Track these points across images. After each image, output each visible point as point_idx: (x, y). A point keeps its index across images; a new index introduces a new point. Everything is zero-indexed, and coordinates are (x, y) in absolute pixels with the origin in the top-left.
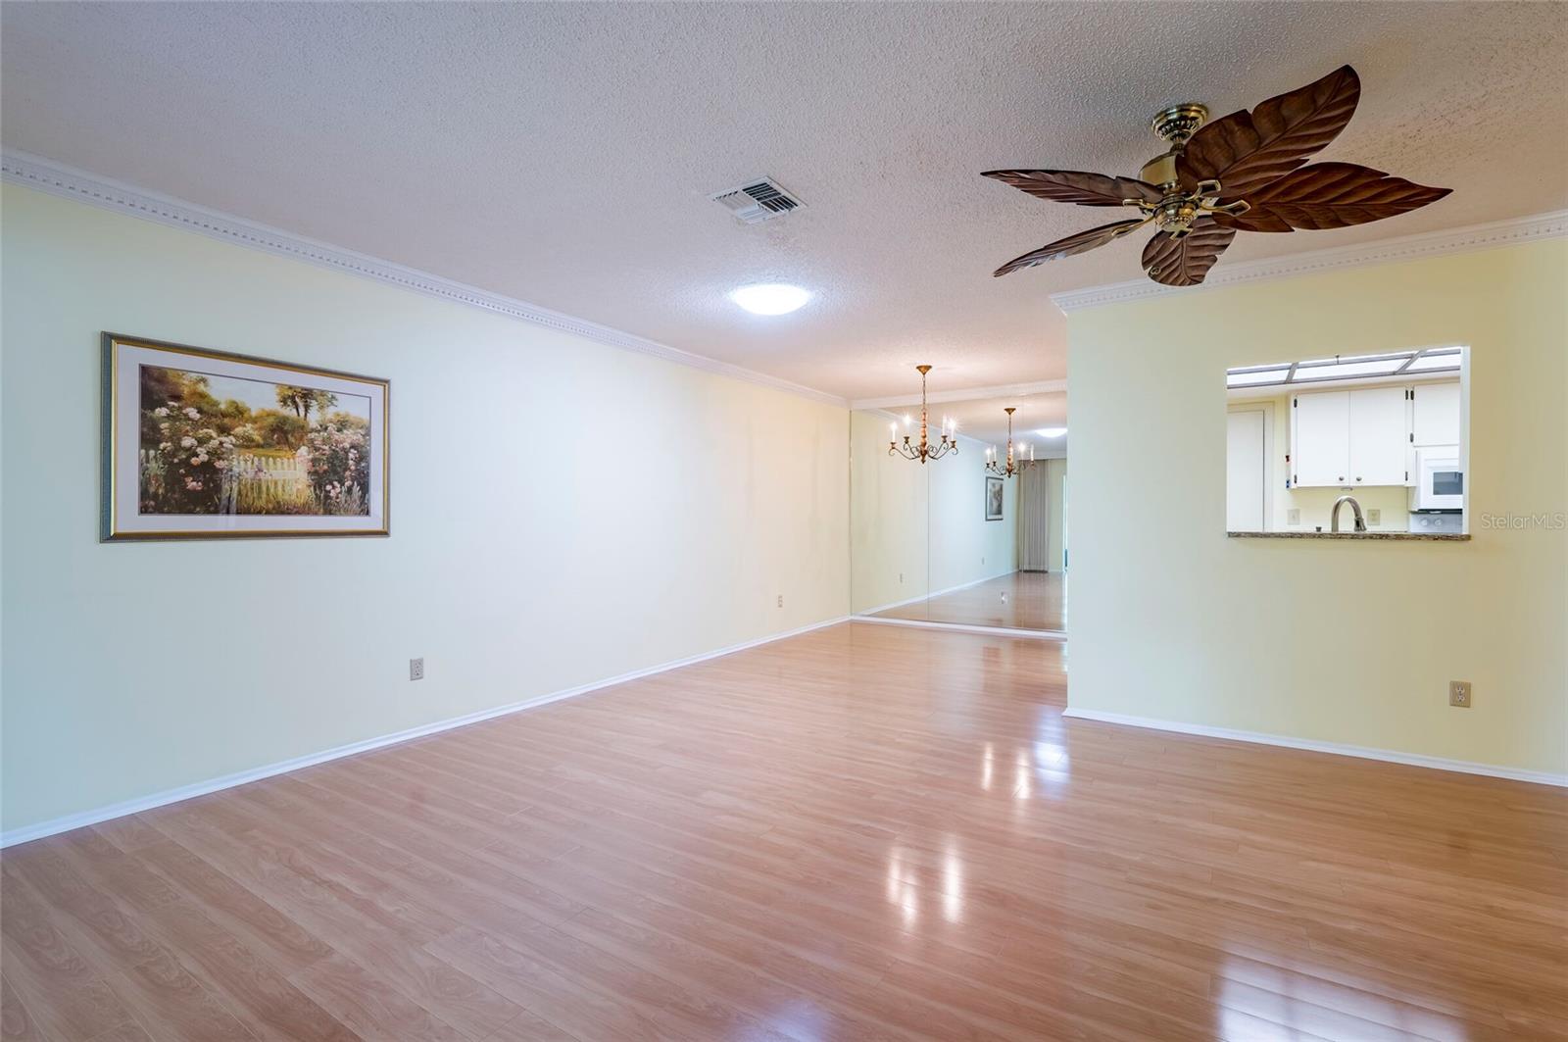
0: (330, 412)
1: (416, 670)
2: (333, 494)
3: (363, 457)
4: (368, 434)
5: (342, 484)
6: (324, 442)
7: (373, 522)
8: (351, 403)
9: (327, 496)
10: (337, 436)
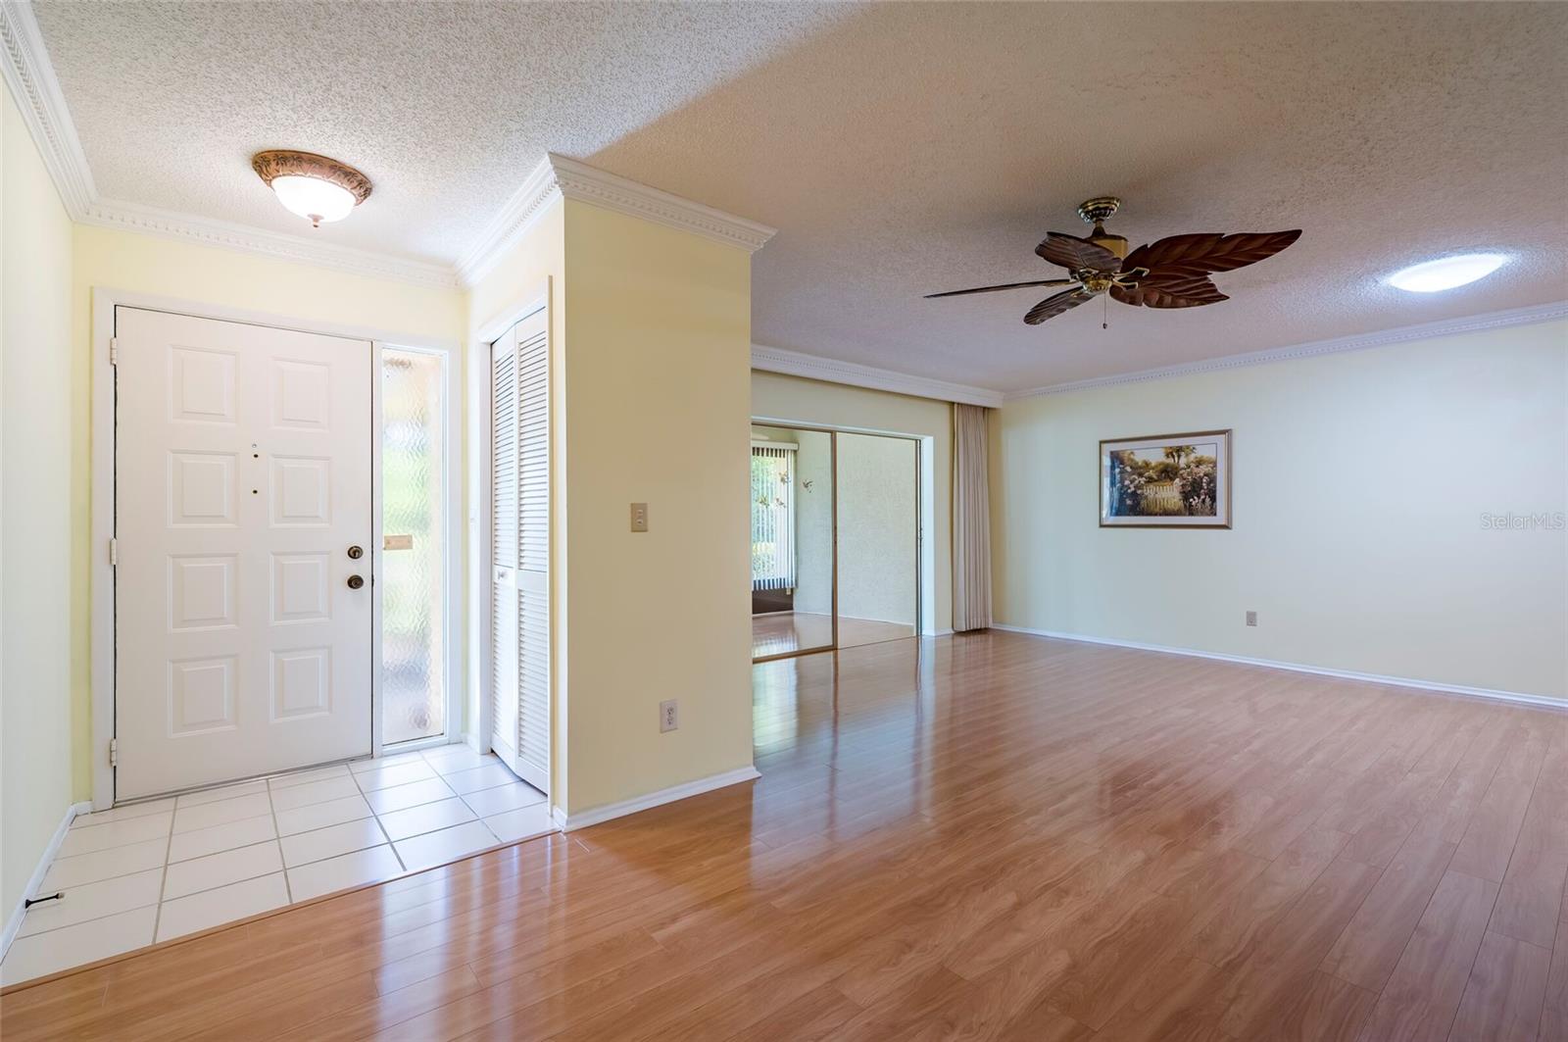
0: (1192, 457)
1: (1251, 619)
2: (1194, 503)
3: (1212, 480)
4: (1215, 466)
5: (1199, 497)
6: (1188, 475)
7: (1220, 519)
8: (1205, 449)
9: (1191, 505)
10: (1196, 470)
